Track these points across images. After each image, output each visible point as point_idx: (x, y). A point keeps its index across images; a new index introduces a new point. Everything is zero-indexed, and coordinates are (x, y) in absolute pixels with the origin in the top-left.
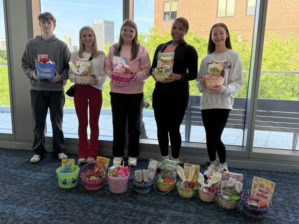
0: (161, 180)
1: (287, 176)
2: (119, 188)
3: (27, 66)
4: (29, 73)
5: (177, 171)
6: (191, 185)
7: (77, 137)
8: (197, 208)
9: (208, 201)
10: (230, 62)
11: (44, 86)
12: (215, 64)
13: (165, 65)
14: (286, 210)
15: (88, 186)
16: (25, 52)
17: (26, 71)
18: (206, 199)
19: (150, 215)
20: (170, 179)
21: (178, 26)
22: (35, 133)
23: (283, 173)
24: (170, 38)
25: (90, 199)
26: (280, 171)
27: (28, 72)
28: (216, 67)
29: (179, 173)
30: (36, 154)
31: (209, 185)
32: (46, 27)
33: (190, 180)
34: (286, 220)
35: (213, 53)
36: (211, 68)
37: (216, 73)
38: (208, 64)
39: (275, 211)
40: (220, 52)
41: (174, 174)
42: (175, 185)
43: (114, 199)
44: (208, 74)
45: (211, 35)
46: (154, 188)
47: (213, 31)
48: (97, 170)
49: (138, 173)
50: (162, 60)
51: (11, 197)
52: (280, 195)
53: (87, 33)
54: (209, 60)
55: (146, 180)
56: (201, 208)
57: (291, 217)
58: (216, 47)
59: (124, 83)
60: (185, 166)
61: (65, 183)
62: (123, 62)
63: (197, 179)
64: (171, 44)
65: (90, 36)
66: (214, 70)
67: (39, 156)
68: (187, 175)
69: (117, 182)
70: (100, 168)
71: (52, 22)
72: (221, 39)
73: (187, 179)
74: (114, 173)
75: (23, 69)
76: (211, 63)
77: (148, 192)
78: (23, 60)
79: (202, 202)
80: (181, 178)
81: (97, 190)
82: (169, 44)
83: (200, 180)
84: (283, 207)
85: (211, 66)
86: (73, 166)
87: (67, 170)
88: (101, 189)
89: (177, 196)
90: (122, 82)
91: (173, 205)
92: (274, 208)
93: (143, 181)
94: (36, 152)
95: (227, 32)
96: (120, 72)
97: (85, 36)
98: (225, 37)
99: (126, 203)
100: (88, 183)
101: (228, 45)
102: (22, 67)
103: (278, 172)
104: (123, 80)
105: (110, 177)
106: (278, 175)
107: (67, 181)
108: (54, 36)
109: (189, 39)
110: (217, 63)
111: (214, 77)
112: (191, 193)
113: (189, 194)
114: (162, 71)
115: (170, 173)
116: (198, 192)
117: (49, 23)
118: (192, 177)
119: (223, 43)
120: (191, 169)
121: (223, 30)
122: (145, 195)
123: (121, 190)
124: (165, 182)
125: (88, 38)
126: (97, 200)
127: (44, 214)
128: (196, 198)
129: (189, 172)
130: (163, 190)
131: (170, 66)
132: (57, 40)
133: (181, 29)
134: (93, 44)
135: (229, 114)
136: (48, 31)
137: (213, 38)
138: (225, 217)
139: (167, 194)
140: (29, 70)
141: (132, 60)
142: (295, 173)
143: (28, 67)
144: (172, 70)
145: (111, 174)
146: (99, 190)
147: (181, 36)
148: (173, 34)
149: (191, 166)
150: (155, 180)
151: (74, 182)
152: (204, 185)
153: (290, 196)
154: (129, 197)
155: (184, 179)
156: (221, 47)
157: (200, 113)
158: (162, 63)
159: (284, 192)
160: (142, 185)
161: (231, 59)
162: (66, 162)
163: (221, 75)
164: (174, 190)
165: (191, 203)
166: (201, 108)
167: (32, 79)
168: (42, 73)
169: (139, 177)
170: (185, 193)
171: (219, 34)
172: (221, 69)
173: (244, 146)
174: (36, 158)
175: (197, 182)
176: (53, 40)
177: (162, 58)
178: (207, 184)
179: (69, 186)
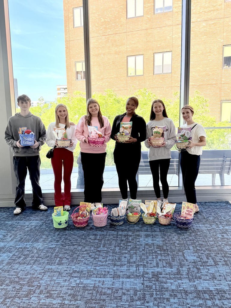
0: (130, 214)
1: (213, 204)
2: (102, 223)
3: (10, 137)
4: (13, 143)
5: (141, 206)
6: (152, 215)
7: (54, 191)
8: (160, 229)
9: (166, 224)
10: (168, 127)
11: (25, 152)
12: (158, 129)
13: (125, 131)
14: (216, 224)
15: (78, 224)
16: (8, 127)
17: (9, 141)
18: (165, 222)
19: (131, 236)
20: (136, 213)
21: (130, 103)
22: (17, 190)
23: (209, 202)
24: (125, 111)
25: (83, 232)
26: (207, 202)
27: (11, 142)
28: (158, 131)
29: (142, 208)
30: (18, 207)
31: (165, 214)
32: (25, 106)
33: (150, 212)
34: (218, 229)
35: (154, 120)
36: (155, 132)
37: (158, 134)
38: (152, 128)
39: (210, 225)
40: (159, 119)
41: (139, 208)
42: (141, 216)
43: (100, 230)
44: (153, 135)
45: (152, 108)
46: (126, 220)
47: (154, 105)
48: (81, 212)
49: (115, 211)
50: (123, 127)
51: (22, 238)
52: (210, 216)
53: (62, 109)
54: (152, 126)
55: (120, 215)
56: (163, 228)
57: (220, 227)
58: (156, 116)
59: (96, 145)
60: (146, 203)
61: (60, 224)
62: (96, 130)
63: (156, 210)
64: (126, 116)
65: (64, 111)
66: (157, 133)
67: (20, 209)
68: (147, 208)
69: (100, 219)
70: (84, 210)
71: (28, 102)
72: (160, 111)
73: (148, 211)
74: (97, 213)
75: (6, 140)
76: (154, 128)
77: (122, 224)
78: (6, 133)
79: (162, 225)
80: (144, 211)
81: (85, 227)
82: (124, 116)
83: (158, 211)
84: (214, 222)
85: (155, 130)
86: (62, 212)
87: (59, 215)
88: (87, 226)
89: (143, 224)
90: (98, 145)
91: (143, 229)
92: (208, 223)
93: (119, 216)
94: (18, 205)
95: (164, 105)
96: (95, 137)
97: (60, 111)
98: (162, 109)
99: (110, 232)
100: (79, 222)
101: (165, 115)
102: (5, 139)
103: (206, 203)
104: (98, 143)
105: (94, 215)
106: (206, 204)
107: (62, 222)
108: (29, 113)
109: (138, 112)
110: (159, 128)
111: (157, 138)
112: (153, 220)
113: (152, 220)
114: (123, 135)
115: (136, 208)
116: (158, 219)
117: (26, 103)
118: (152, 209)
119: (161, 113)
120: (150, 204)
121: (161, 104)
122: (120, 226)
123: (104, 224)
124: (133, 215)
125: (63, 113)
126: (89, 232)
127: (57, 245)
128: (157, 223)
129: (149, 206)
130: (132, 221)
131: (129, 131)
132: (32, 116)
133: (133, 105)
134: (66, 118)
135: (170, 164)
136: (26, 109)
137: (154, 110)
138: (180, 231)
139: (136, 223)
140: (12, 140)
141: (101, 128)
142: (217, 202)
143: (10, 139)
144: (130, 134)
145: (95, 213)
146: (86, 226)
147: (133, 110)
148: (127, 108)
149: (150, 202)
150: (126, 215)
151: (66, 223)
152: (161, 214)
153: (217, 215)
154: (110, 228)
155: (146, 212)
156: (160, 116)
157: (148, 165)
158: (123, 129)
159: (213, 214)
160: (119, 219)
161: (168, 125)
162: (57, 209)
163: (162, 136)
164: (141, 220)
165: (154, 226)
166: (149, 160)
167: (16, 147)
168: (27, 142)
169: (116, 213)
170: (149, 221)
171: (158, 107)
172: (161, 132)
173: (180, 186)
174: (18, 210)
175: (156, 212)
176: (29, 116)
177: (123, 125)
178: (163, 213)
179: (64, 226)
